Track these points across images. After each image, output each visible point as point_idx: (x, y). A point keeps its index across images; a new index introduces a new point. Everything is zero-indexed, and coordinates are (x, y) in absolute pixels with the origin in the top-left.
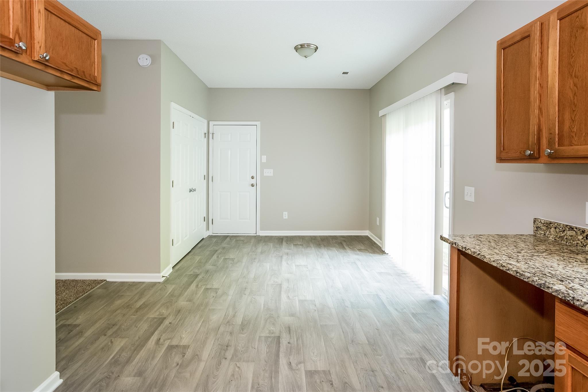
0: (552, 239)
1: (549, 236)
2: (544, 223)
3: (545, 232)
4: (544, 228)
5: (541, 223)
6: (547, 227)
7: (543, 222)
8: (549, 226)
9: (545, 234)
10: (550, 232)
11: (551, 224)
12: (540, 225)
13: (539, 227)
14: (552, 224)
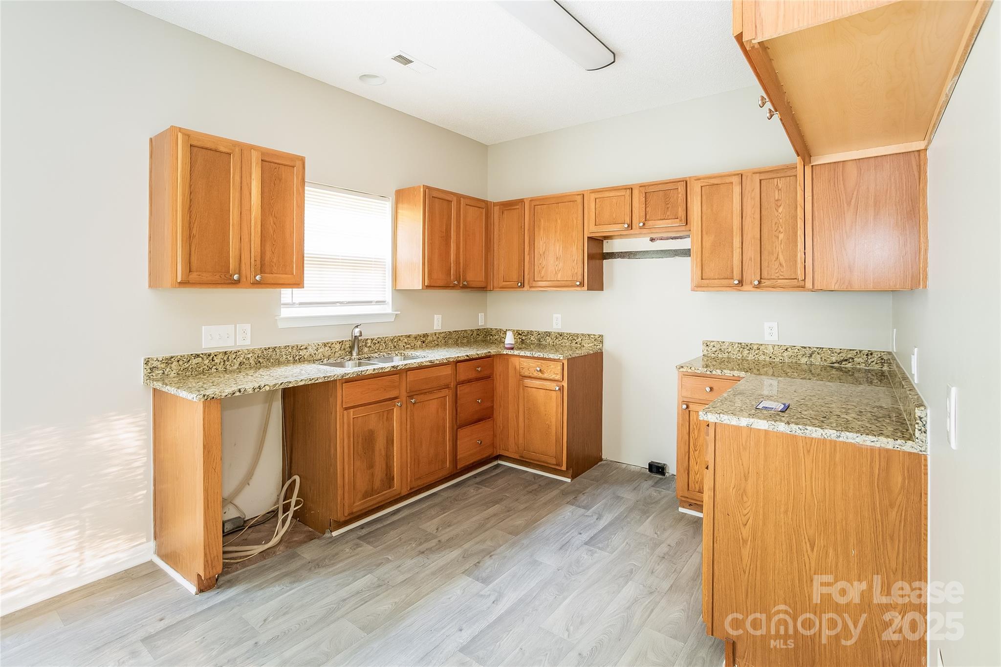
0: (174, 375)
1: (169, 373)
2: (163, 360)
3: (163, 371)
4: (163, 366)
5: (158, 361)
6: (167, 363)
7: (161, 359)
8: (170, 361)
9: (164, 373)
10: (171, 368)
11: (172, 358)
12: (155, 364)
13: (155, 367)
14: (174, 358)
